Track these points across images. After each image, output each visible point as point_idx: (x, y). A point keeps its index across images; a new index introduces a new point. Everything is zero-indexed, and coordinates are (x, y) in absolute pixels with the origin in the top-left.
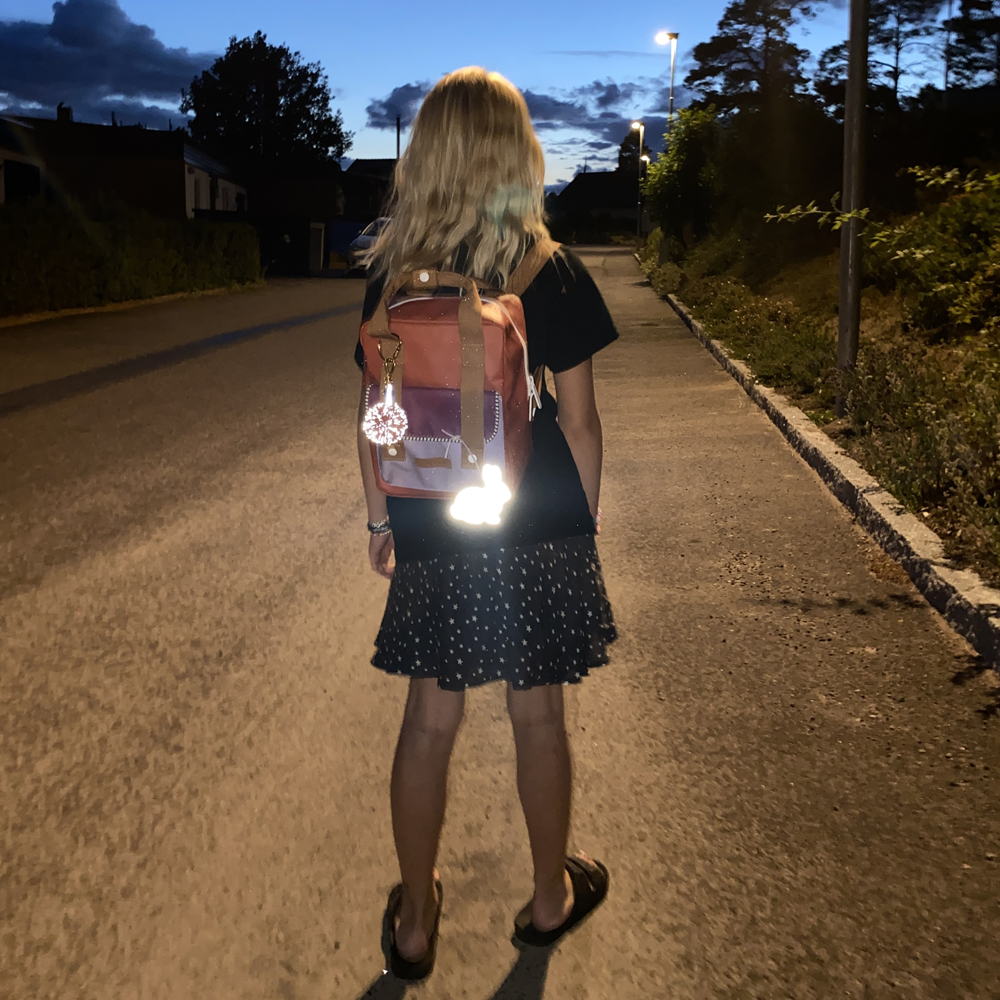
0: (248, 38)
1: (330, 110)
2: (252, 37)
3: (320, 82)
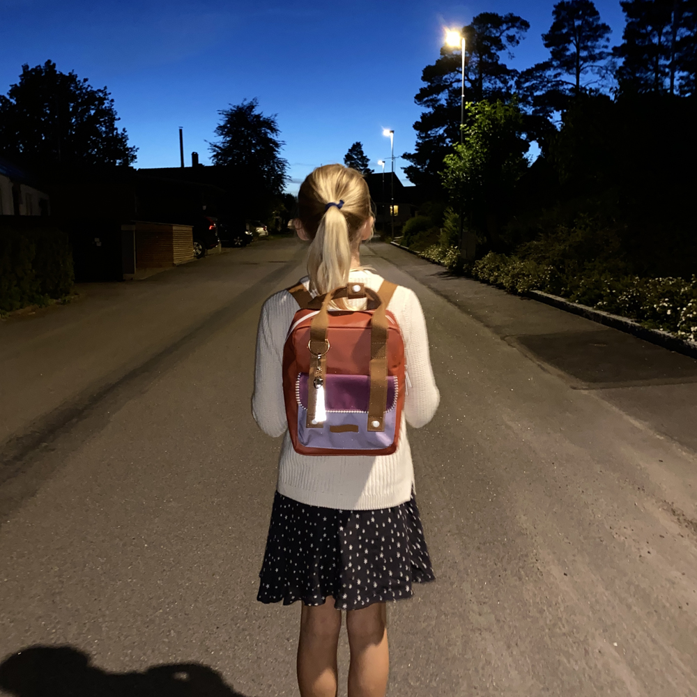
0: (39, 66)
1: (116, 129)
2: (43, 65)
3: (106, 104)
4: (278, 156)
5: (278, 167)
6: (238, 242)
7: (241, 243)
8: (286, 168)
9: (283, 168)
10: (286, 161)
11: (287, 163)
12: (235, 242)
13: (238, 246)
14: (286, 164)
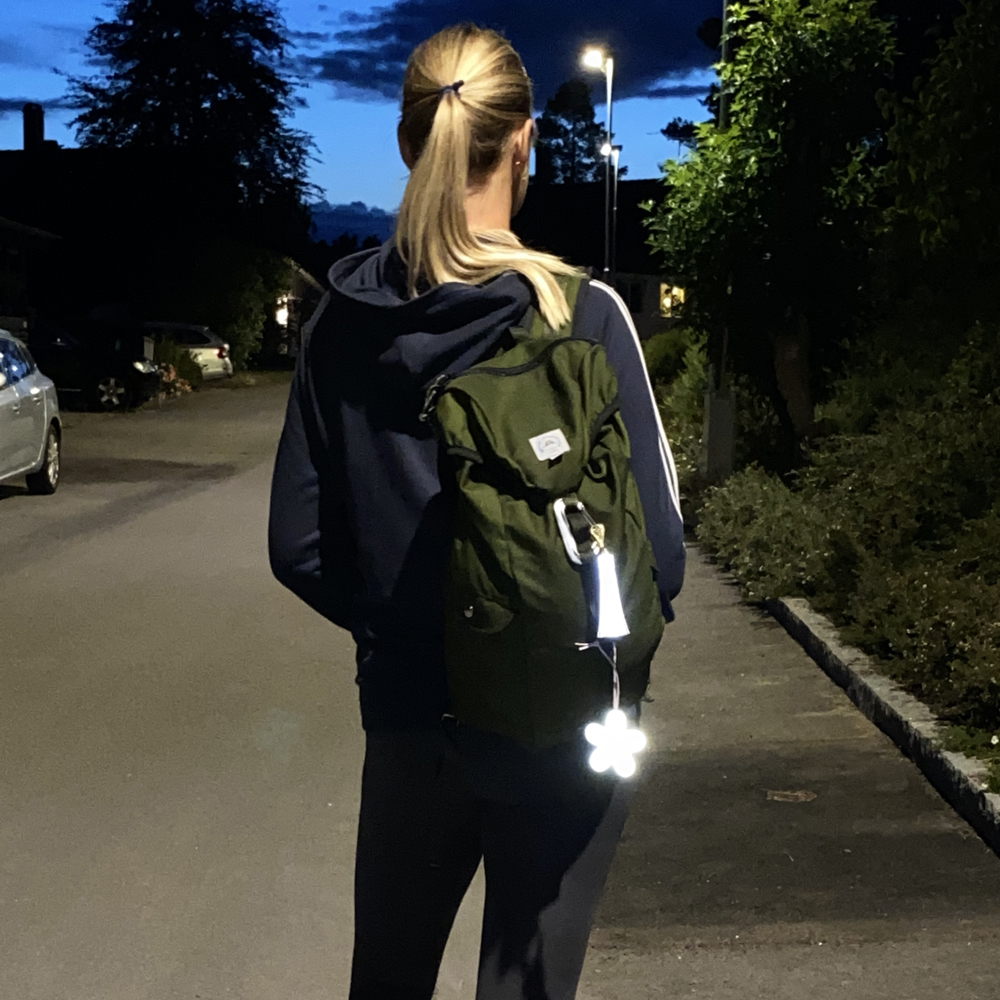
4: (287, 122)
5: (283, 157)
6: (111, 393)
7: (119, 396)
8: (308, 162)
9: (295, 163)
10: (308, 140)
11: (310, 143)
12: (102, 394)
13: (109, 407)
14: (310, 149)
